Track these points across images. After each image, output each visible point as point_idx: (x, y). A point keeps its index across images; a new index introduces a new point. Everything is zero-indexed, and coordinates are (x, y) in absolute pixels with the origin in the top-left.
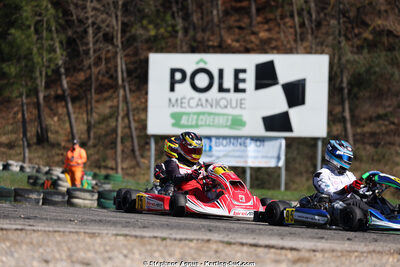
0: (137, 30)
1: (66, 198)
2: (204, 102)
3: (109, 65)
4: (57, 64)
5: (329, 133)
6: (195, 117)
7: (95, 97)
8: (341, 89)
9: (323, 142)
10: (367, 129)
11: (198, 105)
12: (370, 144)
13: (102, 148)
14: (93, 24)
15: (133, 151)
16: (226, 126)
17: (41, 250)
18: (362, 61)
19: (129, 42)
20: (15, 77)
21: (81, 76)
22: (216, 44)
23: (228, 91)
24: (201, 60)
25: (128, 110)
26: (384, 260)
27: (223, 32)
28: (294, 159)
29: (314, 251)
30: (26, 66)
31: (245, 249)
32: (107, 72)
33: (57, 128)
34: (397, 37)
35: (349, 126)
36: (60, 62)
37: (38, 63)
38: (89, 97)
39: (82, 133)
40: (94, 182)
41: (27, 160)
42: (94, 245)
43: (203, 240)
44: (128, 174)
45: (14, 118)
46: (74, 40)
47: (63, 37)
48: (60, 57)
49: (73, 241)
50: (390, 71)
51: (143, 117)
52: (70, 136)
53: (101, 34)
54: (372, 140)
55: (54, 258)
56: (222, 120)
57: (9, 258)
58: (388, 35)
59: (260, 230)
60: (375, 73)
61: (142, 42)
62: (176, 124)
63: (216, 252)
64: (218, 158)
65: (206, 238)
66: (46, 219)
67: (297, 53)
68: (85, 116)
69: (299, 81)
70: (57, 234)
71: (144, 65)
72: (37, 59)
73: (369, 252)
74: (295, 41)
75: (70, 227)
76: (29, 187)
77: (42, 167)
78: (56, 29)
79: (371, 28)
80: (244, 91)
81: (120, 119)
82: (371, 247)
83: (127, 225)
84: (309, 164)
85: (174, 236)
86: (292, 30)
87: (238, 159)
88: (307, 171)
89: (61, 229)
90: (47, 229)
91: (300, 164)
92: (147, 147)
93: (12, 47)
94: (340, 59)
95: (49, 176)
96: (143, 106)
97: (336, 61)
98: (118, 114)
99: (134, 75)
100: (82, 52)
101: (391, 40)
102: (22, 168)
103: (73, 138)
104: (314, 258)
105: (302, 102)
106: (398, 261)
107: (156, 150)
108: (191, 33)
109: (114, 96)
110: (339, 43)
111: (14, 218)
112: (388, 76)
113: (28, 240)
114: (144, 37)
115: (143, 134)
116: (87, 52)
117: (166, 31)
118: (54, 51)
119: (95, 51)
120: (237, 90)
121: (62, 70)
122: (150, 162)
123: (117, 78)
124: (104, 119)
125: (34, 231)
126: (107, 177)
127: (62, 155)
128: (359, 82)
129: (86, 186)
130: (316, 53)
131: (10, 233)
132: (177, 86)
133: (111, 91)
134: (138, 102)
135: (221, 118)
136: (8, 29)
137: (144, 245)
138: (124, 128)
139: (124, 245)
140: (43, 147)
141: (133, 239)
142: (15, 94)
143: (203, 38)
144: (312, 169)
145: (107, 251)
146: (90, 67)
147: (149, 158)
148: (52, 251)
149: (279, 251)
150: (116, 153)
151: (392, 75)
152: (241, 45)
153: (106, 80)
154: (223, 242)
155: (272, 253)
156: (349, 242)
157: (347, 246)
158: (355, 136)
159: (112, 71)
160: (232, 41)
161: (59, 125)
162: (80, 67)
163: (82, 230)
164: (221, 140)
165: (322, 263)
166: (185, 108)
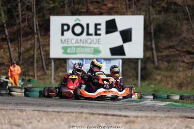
0: (44, 4)
1: (8, 92)
2: (79, 41)
3: (30, 22)
4: (3, 22)
5: (144, 56)
6: (75, 48)
7: (22, 39)
8: (150, 33)
9: (141, 61)
10: (164, 54)
11: (76, 42)
12: (166, 61)
13: (26, 66)
14: (21, 1)
15: (43, 66)
16: (91, 53)
18: (161, 19)
19: (39, 10)
21: (15, 28)
22: (85, 10)
23: (91, 35)
24: (78, 19)
25: (40, 46)
26: (173, 121)
27: (89, 5)
28: (126, 70)
29: (137, 117)
31: (101, 116)
32: (29, 26)
33: (3, 55)
34: (179, 5)
35: (155, 52)
36: (4, 21)
38: (19, 39)
39: (16, 58)
40: (23, 83)
42: (22, 116)
43: (79, 112)
44: (40, 79)
47: (5, 8)
48: (4, 19)
49: (12, 114)
50: (176, 23)
51: (47, 49)
52: (10, 60)
53: (25, 6)
54: (166, 59)
55: (2, 122)
56: (88, 50)
58: (174, 5)
59: (108, 106)
60: (168, 24)
62: (65, 52)
63: (86, 118)
65: (80, 111)
67: (127, 15)
68: (17, 48)
69: (128, 29)
70: (3, 111)
71: (48, 22)
73: (166, 117)
74: (126, 8)
75: (9, 107)
78: (2, 4)
79: (165, 1)
80: (100, 35)
81: (35, 50)
82: (166, 115)
83: (40, 105)
84: (134, 72)
85: (64, 110)
86: (124, 3)
88: (133, 76)
89: (5, 108)
91: (129, 72)
92: (50, 64)
94: (149, 17)
96: (48, 43)
97: (147, 18)
98: (35, 48)
99: (43, 28)
100: (15, 16)
101: (176, 7)
104: (137, 121)
105: (130, 40)
106: (180, 121)
107: (54, 66)
108: (72, 5)
109: (32, 38)
110: (149, 9)
112: (174, 26)
114: (47, 8)
115: (48, 58)
116: (18, 16)
117: (59, 4)
118: (1, 15)
119: (22, 16)
120: (96, 34)
121: (5, 25)
122: (51, 72)
123: (33, 29)
124: (28, 50)
126: (29, 81)
127: (6, 69)
128: (159, 29)
129: (18, 85)
130: (137, 14)
132: (65, 33)
133: (30, 36)
134: (45, 42)
135: (88, 49)
137: (48, 115)
138: (38, 55)
139: (38, 116)
141: (41, 113)
143: (78, 8)
144: (136, 75)
145: (29, 119)
146: (19, 24)
147: (51, 70)
149: (118, 118)
150: (34, 68)
151: (177, 25)
152: (98, 11)
153: (28, 30)
154: (89, 113)
155: (115, 119)
156: (155, 112)
157: (154, 114)
158: (157, 57)
159: (31, 25)
160: (93, 9)
161: (4, 54)
162: (14, 24)
163: (16, 108)
164: (88, 60)
165: (141, 123)
166: (69, 44)
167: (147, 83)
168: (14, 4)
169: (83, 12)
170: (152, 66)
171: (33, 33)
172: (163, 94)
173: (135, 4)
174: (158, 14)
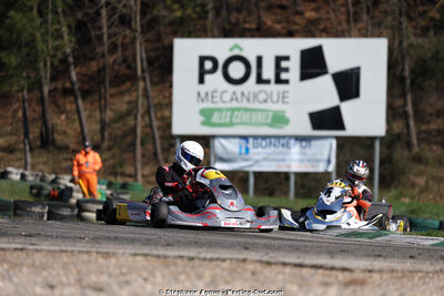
0: (160, 11)
1: (76, 211)
2: (239, 95)
3: (127, 53)
4: (64, 53)
5: (388, 131)
6: (229, 114)
7: (111, 91)
8: (402, 79)
9: (381, 142)
10: (433, 126)
11: (232, 99)
12: (436, 143)
13: (118, 152)
14: (108, 4)
15: (155, 154)
16: (266, 124)
17: (45, 273)
18: (428, 46)
19: (149, 25)
20: (16, 68)
21: (94, 66)
22: (254, 26)
23: (268, 82)
24: (237, 46)
25: (149, 107)
27: (262, 13)
29: (370, 271)
30: (28, 55)
31: (288, 270)
32: (125, 61)
33: (65, 128)
35: (412, 123)
36: (68, 50)
37: (43, 52)
38: (103, 90)
39: (94, 134)
40: (109, 192)
41: (29, 167)
42: (108, 267)
43: (237, 260)
44: (149, 183)
45: (14, 117)
46: (85, 23)
47: (71, 19)
48: (68, 44)
49: (84, 262)
51: (167, 113)
52: (81, 138)
53: (116, 16)
54: (439, 139)
55: (61, 283)
56: (260, 117)
57: (7, 283)
59: (306, 247)
61: (165, 25)
62: (207, 123)
63: (253, 273)
64: (257, 161)
65: (241, 256)
66: (52, 236)
67: (350, 36)
68: (97, 113)
69: (353, 70)
70: (64, 254)
71: (168, 52)
72: (40, 46)
73: (436, 272)
74: (348, 22)
75: (79, 246)
76: (31, 199)
77: (47, 175)
78: (64, 12)
79: (438, 6)
80: (286, 82)
81: (139, 117)
82: (438, 266)
83: (148, 242)
85: (203, 255)
86: (343, 9)
87: (281, 163)
89: (69, 248)
90: (52, 248)
92: (172, 150)
93: (12, 33)
94: (401, 43)
95: (55, 186)
96: (167, 101)
97: (396, 45)
98: (138, 111)
99: (156, 64)
100: (93, 38)
102: (23, 176)
103: (84, 140)
104: (369, 280)
105: (357, 95)
108: (224, 13)
109: (132, 89)
110: (400, 23)
111: (13, 235)
113: (29, 261)
114: (167, 20)
115: (167, 134)
116: (100, 38)
117: (194, 12)
118: (61, 37)
119: (109, 37)
120: (278, 81)
121: (71, 59)
123: (135, 69)
124: (121, 117)
125: (37, 251)
126: (124, 186)
128: (423, 70)
130: (372, 36)
131: (8, 253)
132: (207, 77)
133: (128, 84)
134: (161, 97)
135: (260, 114)
136: (8, 11)
137: (167, 266)
138: (144, 127)
139: (144, 267)
140: (49, 152)
141: (152, 259)
142: (15, 88)
143: (238, 20)
145: (123, 274)
146: (103, 56)
148: (58, 274)
149: (327, 272)
150: (135, 157)
152: (283, 28)
153: (123, 70)
154: (261, 262)
155: (320, 275)
156: (411, 260)
157: (409, 265)
158: (418, 133)
159: (130, 60)
160: (273, 23)
161: (67, 124)
162: (92, 56)
163: (94, 249)
164: (260, 140)
165: (379, 286)
166: (217, 102)
167: (393, 192)
168: (91, 11)
169: (250, 30)
170: (406, 153)
171: (133, 78)
172: (431, 218)
173: (368, 11)
174: (421, 36)
